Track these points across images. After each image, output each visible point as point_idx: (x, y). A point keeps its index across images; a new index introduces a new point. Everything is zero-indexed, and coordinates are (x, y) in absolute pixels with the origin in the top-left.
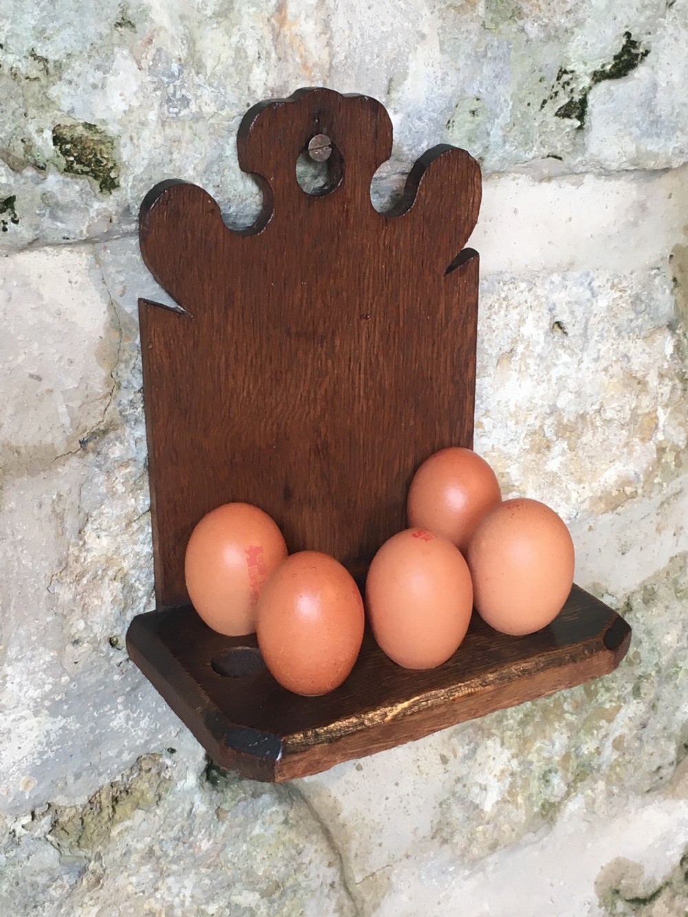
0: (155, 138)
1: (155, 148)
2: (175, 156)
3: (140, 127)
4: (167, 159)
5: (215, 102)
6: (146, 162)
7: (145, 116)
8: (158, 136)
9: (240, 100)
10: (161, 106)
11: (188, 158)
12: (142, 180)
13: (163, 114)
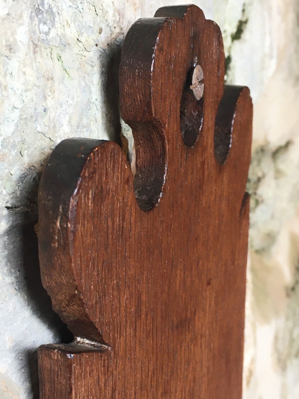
0: (24, 73)
1: (26, 91)
2: (50, 103)
3: (7, 53)
4: (40, 109)
5: (75, 22)
6: (17, 113)
7: (13, 34)
8: (28, 70)
9: (94, 23)
10: (31, 18)
11: (61, 106)
12: (14, 146)
13: (34, 32)
